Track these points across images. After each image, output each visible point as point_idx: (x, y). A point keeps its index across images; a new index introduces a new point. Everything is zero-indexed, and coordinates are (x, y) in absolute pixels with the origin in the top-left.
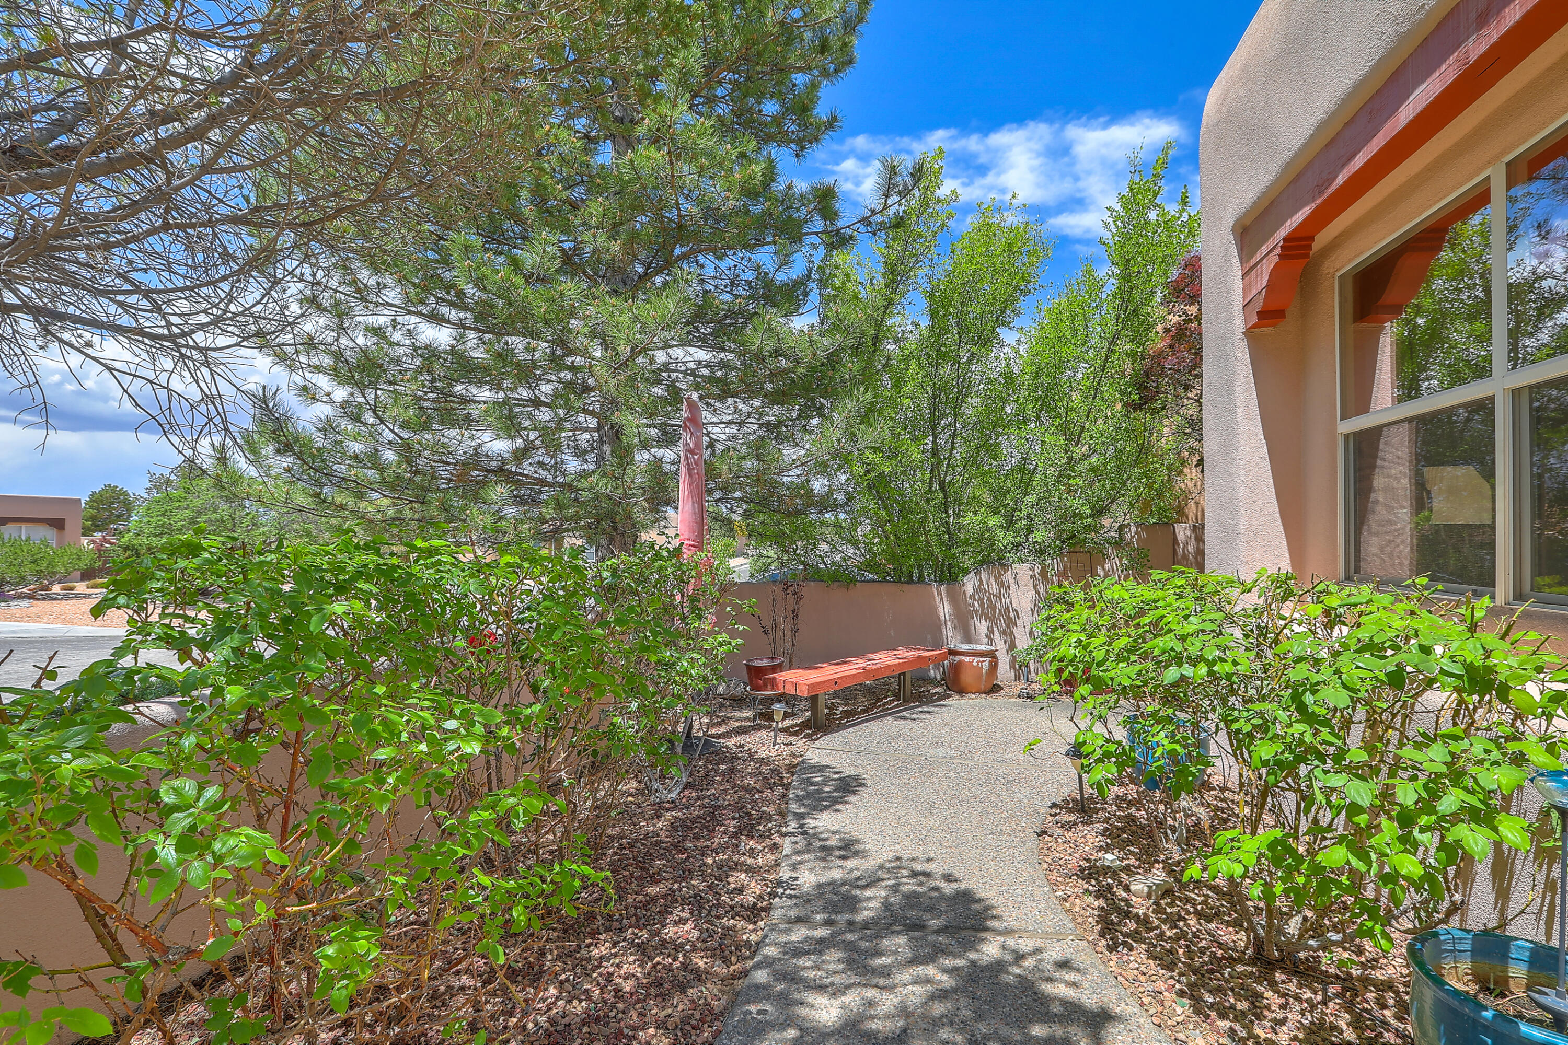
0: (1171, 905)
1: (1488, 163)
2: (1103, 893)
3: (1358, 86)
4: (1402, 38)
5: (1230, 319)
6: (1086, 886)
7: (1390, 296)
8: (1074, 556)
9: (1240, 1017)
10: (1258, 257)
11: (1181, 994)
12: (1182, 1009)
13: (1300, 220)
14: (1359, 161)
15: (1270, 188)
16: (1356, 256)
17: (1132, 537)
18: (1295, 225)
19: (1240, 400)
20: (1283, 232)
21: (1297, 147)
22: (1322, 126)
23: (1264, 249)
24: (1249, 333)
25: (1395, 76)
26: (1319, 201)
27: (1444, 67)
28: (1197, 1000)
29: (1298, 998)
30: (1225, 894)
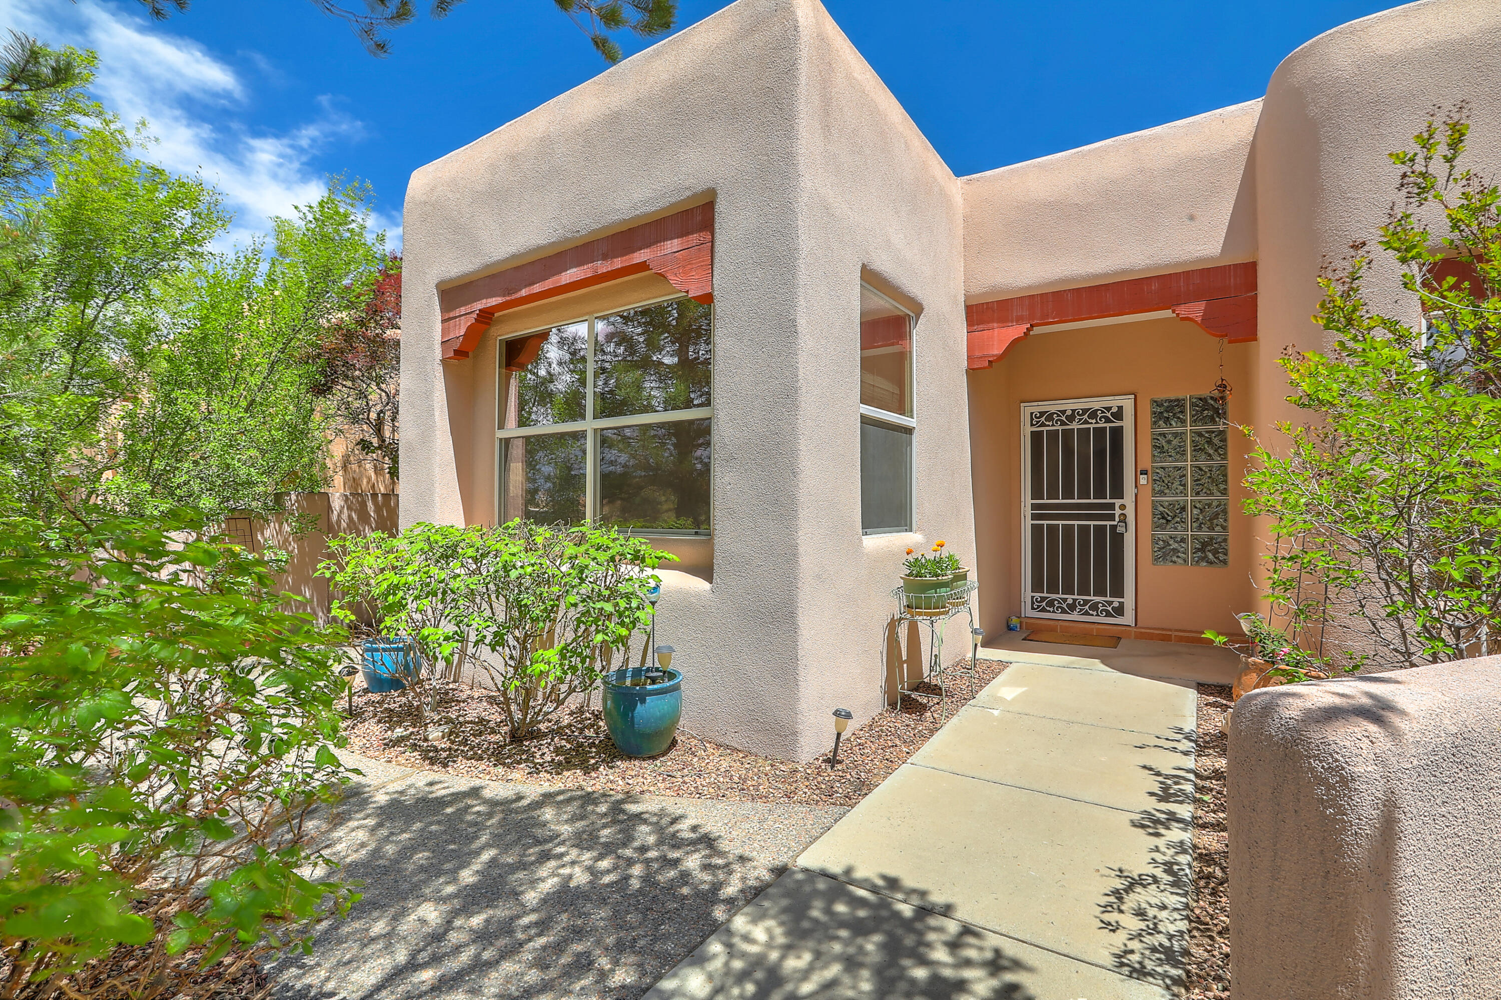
0: (457, 737)
1: (587, 314)
2: (414, 747)
3: (540, 248)
4: (567, 240)
5: (430, 348)
6: (400, 749)
7: (522, 358)
8: (232, 522)
9: (526, 760)
10: (457, 313)
11: (495, 765)
12: (500, 770)
13: (494, 304)
14: (537, 288)
15: (472, 273)
16: (512, 332)
17: (292, 505)
18: (489, 305)
19: (437, 406)
20: (479, 305)
21: (496, 259)
22: (514, 256)
23: (463, 310)
24: (444, 361)
25: (560, 254)
26: (508, 298)
27: (586, 267)
28: (504, 764)
29: (541, 745)
30: (478, 723)
